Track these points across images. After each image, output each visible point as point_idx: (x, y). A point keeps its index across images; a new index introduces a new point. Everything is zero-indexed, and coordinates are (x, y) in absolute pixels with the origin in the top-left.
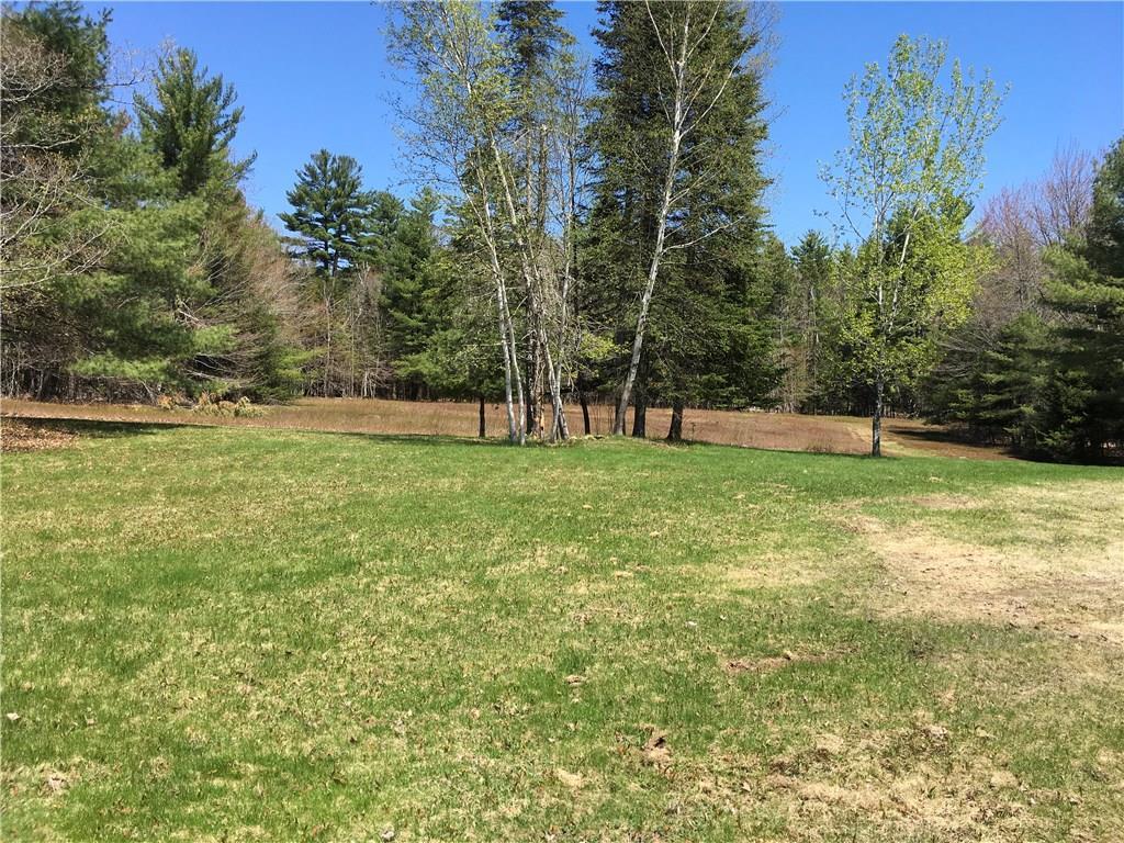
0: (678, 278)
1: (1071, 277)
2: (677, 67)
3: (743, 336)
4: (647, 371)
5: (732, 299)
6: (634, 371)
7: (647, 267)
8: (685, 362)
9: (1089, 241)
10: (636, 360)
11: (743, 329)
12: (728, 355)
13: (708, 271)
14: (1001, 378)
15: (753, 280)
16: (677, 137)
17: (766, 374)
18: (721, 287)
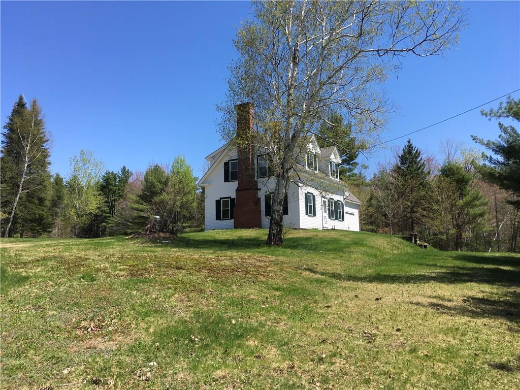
0: (24, 199)
1: (138, 202)
2: (27, 149)
3: (42, 214)
4: (14, 223)
5: (39, 205)
6: (11, 222)
7: (16, 196)
8: (26, 220)
9: (143, 193)
10: (12, 219)
11: (42, 212)
12: (38, 219)
13: (33, 198)
14: (131, 231)
15: (45, 200)
16: (26, 165)
17: (48, 224)
18: (37, 202)
